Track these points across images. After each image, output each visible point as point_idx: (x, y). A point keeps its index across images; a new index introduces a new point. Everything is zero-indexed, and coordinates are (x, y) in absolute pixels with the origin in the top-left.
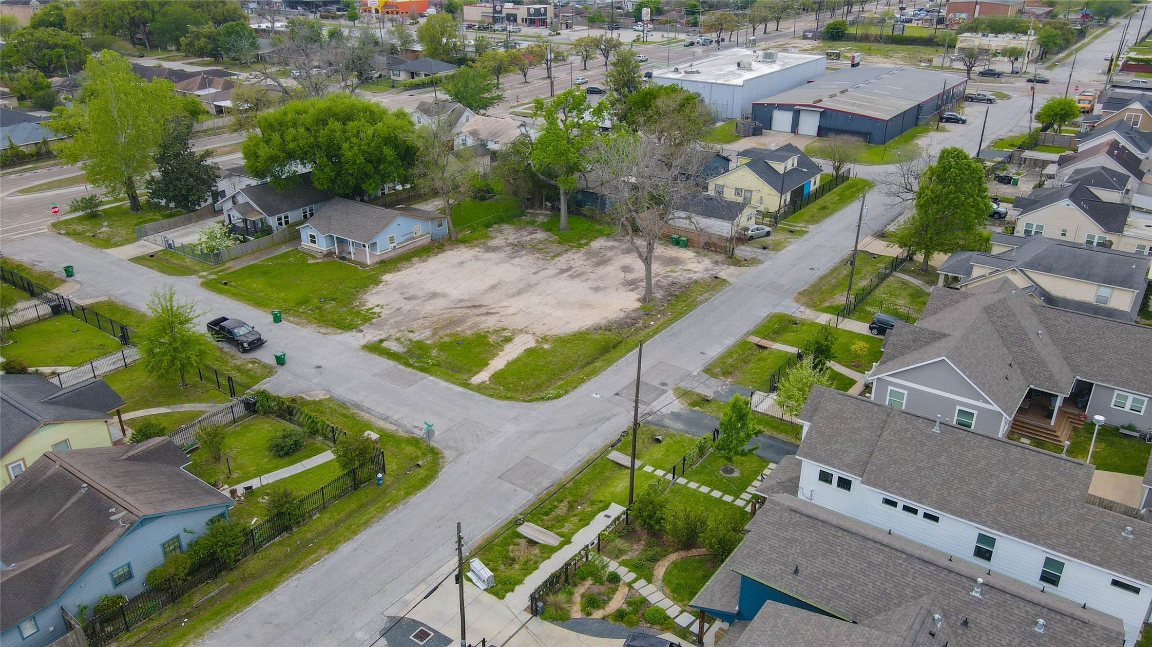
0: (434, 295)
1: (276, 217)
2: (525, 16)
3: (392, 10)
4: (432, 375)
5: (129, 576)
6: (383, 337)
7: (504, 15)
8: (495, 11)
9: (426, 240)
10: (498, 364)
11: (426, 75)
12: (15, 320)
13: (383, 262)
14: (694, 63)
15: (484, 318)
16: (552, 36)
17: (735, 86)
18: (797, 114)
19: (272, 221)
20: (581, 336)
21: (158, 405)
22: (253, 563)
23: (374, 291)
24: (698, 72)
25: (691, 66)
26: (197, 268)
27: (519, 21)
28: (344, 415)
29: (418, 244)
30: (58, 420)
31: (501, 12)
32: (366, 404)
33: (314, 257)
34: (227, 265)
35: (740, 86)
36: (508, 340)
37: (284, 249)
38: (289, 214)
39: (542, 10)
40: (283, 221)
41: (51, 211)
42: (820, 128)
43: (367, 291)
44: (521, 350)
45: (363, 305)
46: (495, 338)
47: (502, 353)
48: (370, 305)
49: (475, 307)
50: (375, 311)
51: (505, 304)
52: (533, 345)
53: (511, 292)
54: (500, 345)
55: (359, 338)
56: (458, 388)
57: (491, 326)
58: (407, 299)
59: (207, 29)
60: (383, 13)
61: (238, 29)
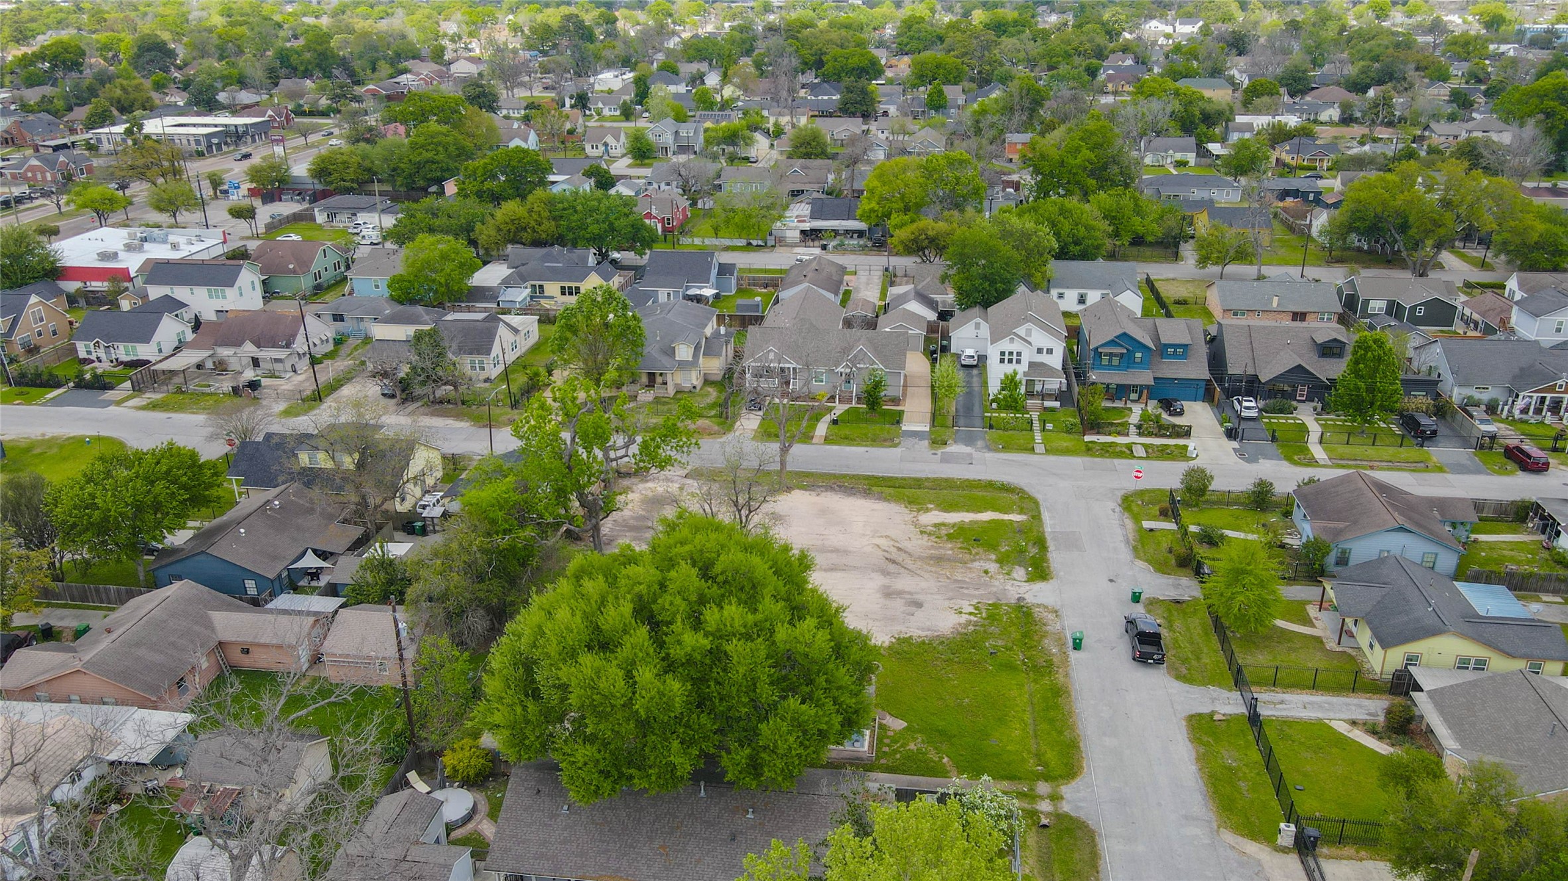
4: (1043, 533)
43: (932, 639)
44: (952, 514)
45: (969, 622)
46: (944, 531)
47: (967, 520)
48: (963, 618)
49: (894, 562)
50: (972, 610)
51: (869, 549)
52: (937, 513)
53: (834, 555)
54: (954, 525)
55: (1038, 594)
56: (1046, 516)
57: (924, 541)
58: (919, 605)
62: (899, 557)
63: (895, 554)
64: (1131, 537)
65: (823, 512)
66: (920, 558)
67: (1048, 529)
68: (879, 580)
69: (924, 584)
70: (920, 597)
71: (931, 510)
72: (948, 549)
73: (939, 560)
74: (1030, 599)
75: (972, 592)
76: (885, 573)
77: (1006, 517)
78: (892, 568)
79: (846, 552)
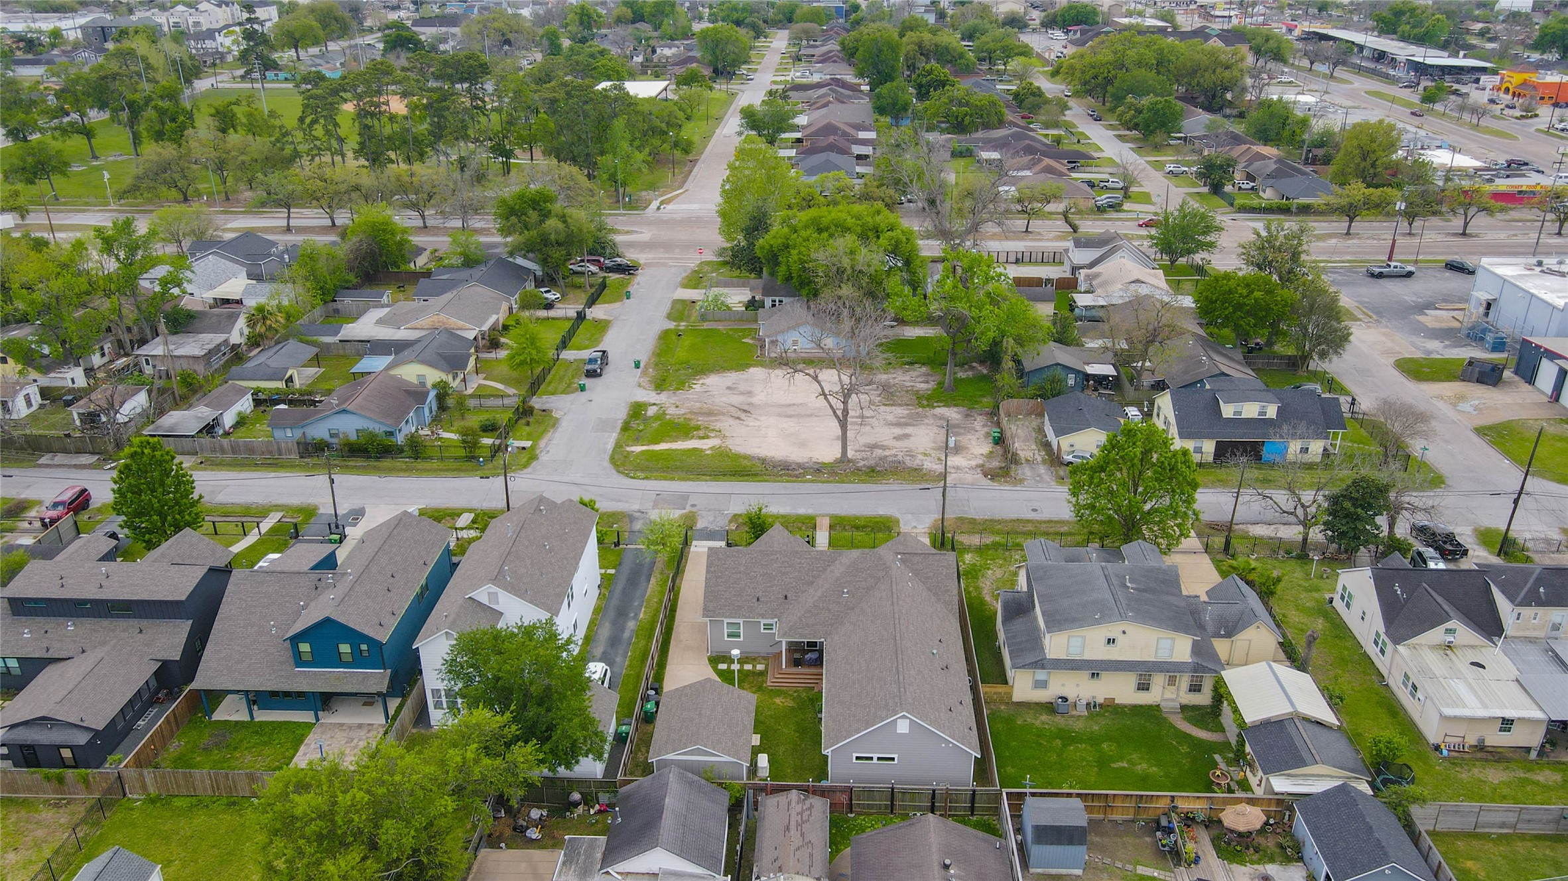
0: (749, 393)
1: (771, 298)
3: (1527, 92)
4: (620, 433)
5: (336, 435)
6: (659, 402)
9: (838, 354)
10: (663, 446)
11: (1287, 198)
12: (555, 313)
13: (780, 358)
15: (731, 420)
17: (1553, 307)
18: (1562, 373)
19: (769, 302)
20: (737, 457)
21: (504, 383)
22: (386, 463)
23: (728, 374)
25: (1560, 263)
26: (691, 319)
28: (545, 429)
29: (826, 356)
30: (423, 362)
32: (561, 429)
33: (754, 338)
34: (706, 324)
35: (1559, 309)
36: (703, 438)
37: (755, 326)
38: (783, 298)
40: (777, 303)
41: (698, 251)
43: (724, 371)
44: (691, 447)
45: (698, 380)
46: (701, 433)
47: (680, 442)
48: (701, 382)
49: (745, 411)
50: (694, 386)
51: (763, 418)
52: (704, 447)
53: (789, 413)
54: (692, 438)
55: (647, 396)
56: (610, 446)
57: (718, 426)
58: (729, 388)
59: (1145, 101)
60: (1514, 94)
61: (1159, 106)
62: (739, 414)
63: (743, 416)
64: (550, 434)
65: (803, 444)
66: (723, 414)
67: (615, 435)
68: (755, 400)
69: (723, 399)
70: (728, 392)
71: (709, 449)
72: (701, 420)
73: (710, 413)
74: (653, 394)
75: (691, 396)
76: (750, 404)
77: (644, 448)
78: (746, 408)
79: (780, 415)
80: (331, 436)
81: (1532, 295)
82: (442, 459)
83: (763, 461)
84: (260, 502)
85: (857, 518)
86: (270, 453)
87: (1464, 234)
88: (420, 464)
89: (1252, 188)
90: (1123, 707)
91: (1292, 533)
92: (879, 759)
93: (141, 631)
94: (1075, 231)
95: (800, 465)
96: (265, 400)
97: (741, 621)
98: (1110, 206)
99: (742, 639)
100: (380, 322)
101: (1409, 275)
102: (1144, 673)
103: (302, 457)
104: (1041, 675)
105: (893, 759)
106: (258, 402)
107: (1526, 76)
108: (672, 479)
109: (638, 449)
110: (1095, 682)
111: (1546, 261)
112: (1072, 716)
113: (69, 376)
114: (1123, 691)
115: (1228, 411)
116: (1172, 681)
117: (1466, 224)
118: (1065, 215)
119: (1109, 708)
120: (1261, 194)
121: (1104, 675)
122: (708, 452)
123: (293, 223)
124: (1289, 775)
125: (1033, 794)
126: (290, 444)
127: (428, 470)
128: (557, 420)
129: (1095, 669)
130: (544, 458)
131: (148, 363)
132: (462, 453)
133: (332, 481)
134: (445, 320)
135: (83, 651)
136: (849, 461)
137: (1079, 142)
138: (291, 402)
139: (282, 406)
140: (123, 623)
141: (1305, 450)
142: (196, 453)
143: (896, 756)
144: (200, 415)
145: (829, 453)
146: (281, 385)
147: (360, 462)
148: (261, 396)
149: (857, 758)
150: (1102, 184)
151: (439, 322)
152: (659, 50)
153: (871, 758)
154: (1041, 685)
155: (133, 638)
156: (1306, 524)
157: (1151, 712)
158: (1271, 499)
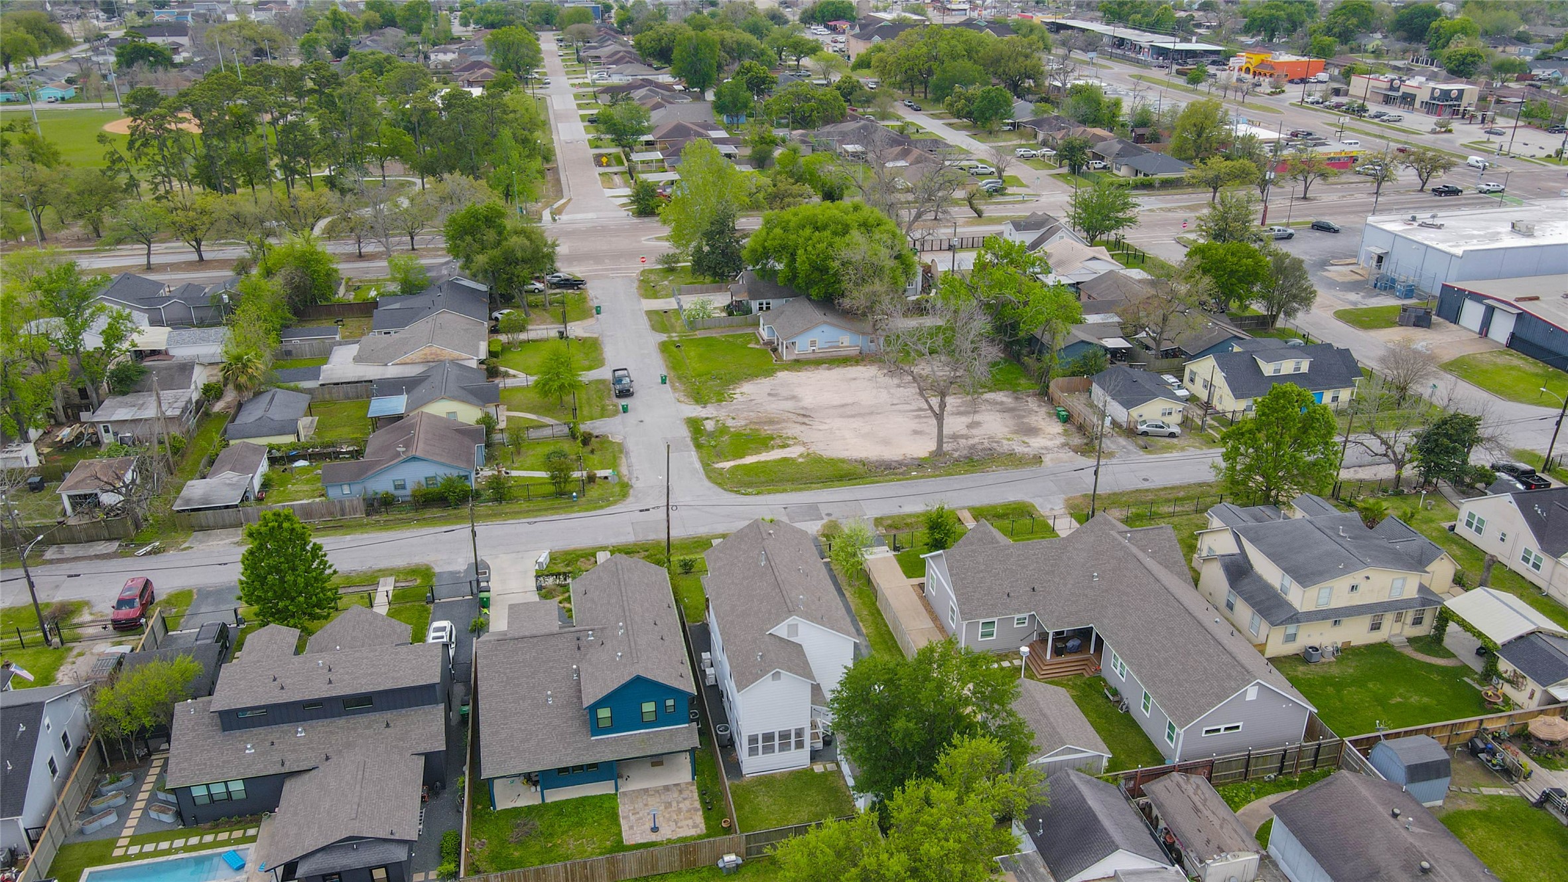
0: (794, 398)
1: (758, 302)
2: (1427, 98)
3: (1266, 71)
4: (697, 451)
5: (403, 487)
6: (710, 416)
7: (1400, 94)
8: (1392, 88)
9: (854, 351)
10: (749, 460)
11: (1145, 175)
12: (532, 335)
13: (797, 361)
14: (1440, 214)
15: (797, 426)
16: (1435, 133)
17: (1452, 255)
18: (1490, 311)
19: (755, 305)
20: (833, 462)
21: (534, 413)
22: (466, 510)
23: (759, 381)
24: (1440, 227)
25: (1433, 217)
26: (678, 329)
27: (1417, 104)
28: (614, 456)
29: (843, 353)
30: (453, 398)
31: (1398, 90)
32: (631, 454)
33: (757, 342)
34: (697, 333)
35: (1458, 257)
36: (784, 446)
37: (750, 331)
38: (771, 301)
39: (1454, 94)
40: (764, 306)
41: (640, 260)
42: (1513, 335)
43: (753, 379)
44: (779, 457)
45: (733, 389)
46: (778, 441)
47: (764, 454)
48: (738, 391)
49: (804, 416)
50: (735, 396)
51: (828, 421)
52: (793, 456)
53: (850, 412)
54: (773, 448)
55: (696, 411)
56: (697, 465)
57: (789, 433)
58: (769, 394)
59: (972, 90)
60: (1255, 74)
61: (993, 94)
62: (801, 419)
63: (806, 420)
64: (624, 460)
65: (886, 442)
66: (785, 421)
67: (693, 453)
68: (806, 404)
69: (773, 406)
70: (770, 398)
71: (799, 457)
72: (768, 430)
73: (771, 422)
74: (699, 408)
75: (739, 407)
76: (804, 408)
77: (732, 463)
78: (802, 412)
79: (841, 416)
80: (397, 487)
81: (1427, 246)
82: (529, 499)
83: (863, 463)
84: (360, 569)
85: (994, 507)
86: (331, 514)
87: (1305, 198)
88: (505, 507)
89: (1105, 167)
90: (1359, 648)
91: (1387, 471)
92: (1226, 729)
93: (388, 725)
94: (980, 216)
95: (900, 464)
96: (282, 458)
97: (996, 620)
98: (996, 191)
99: (994, 637)
100: (358, 359)
101: (1290, 236)
102: (1376, 612)
103: (368, 515)
104: (1291, 629)
105: (1237, 727)
106: (273, 461)
107: (1263, 57)
108: (785, 491)
109: (728, 465)
110: (1337, 628)
111: (1418, 216)
112: (1323, 664)
113: (23, 454)
114: (1357, 633)
115: (1268, 369)
116: (1398, 618)
117: (1306, 188)
118: (970, 201)
119: (1346, 652)
120: (1115, 171)
121: (1346, 622)
122: (800, 460)
123: (154, 260)
124: (1560, 685)
125: (1387, 736)
126: (355, 502)
127: (518, 513)
128: (619, 444)
129: (1336, 616)
130: (637, 485)
131: (107, 431)
132: (552, 488)
133: (474, 534)
134: (439, 352)
135: (327, 758)
136: (945, 454)
137: (918, 131)
138: (310, 457)
139: (301, 463)
140: (362, 720)
141: (1335, 399)
142: (241, 525)
143: (1240, 724)
144: (228, 482)
145: (923, 447)
146: (291, 439)
147: (437, 512)
148: (276, 454)
149: (1207, 732)
150: (973, 170)
151: (431, 354)
152: (433, 57)
153: (1219, 730)
154: (1292, 638)
155: (381, 734)
156: (1400, 464)
157: (1382, 649)
158: (1362, 444)
